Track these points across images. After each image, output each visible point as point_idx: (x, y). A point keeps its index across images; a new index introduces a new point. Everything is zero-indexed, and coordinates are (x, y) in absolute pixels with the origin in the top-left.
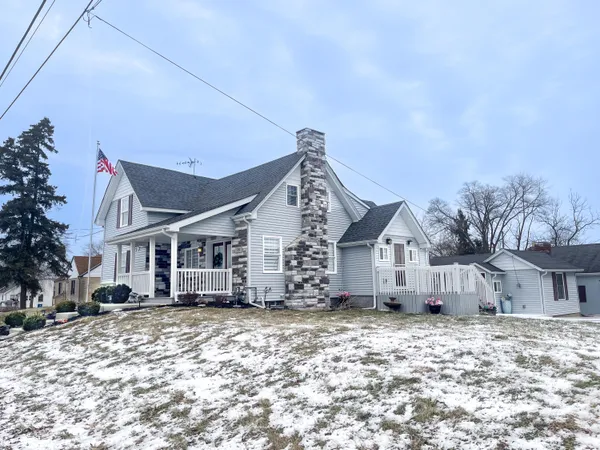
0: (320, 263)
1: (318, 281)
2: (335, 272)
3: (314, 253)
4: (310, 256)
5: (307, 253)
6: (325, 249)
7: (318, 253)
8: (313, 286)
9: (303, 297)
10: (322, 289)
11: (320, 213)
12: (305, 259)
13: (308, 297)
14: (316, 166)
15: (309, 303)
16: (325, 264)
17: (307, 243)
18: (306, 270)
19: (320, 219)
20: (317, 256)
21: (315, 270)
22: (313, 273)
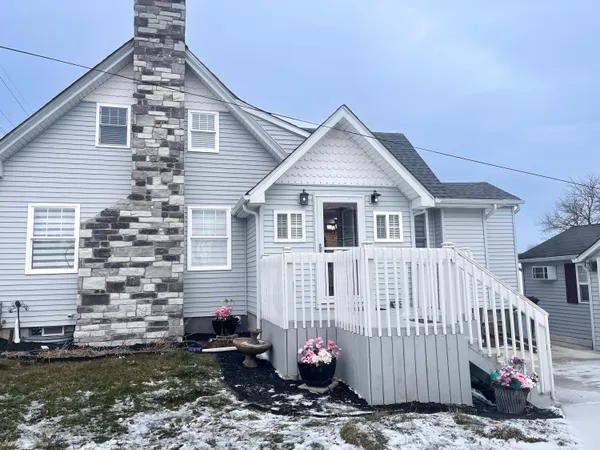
0: (158, 252)
1: (150, 287)
2: (228, 267)
3: (144, 231)
4: (131, 238)
5: (122, 232)
6: (175, 223)
7: (153, 232)
8: (134, 296)
9: (104, 321)
10: (164, 302)
11: (165, 152)
12: (113, 244)
13: (120, 320)
14: (156, 64)
15: (119, 331)
16: (172, 252)
17: (124, 213)
18: (119, 265)
19: (165, 165)
20: (151, 238)
21: (144, 265)
22: (140, 271)
